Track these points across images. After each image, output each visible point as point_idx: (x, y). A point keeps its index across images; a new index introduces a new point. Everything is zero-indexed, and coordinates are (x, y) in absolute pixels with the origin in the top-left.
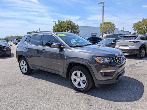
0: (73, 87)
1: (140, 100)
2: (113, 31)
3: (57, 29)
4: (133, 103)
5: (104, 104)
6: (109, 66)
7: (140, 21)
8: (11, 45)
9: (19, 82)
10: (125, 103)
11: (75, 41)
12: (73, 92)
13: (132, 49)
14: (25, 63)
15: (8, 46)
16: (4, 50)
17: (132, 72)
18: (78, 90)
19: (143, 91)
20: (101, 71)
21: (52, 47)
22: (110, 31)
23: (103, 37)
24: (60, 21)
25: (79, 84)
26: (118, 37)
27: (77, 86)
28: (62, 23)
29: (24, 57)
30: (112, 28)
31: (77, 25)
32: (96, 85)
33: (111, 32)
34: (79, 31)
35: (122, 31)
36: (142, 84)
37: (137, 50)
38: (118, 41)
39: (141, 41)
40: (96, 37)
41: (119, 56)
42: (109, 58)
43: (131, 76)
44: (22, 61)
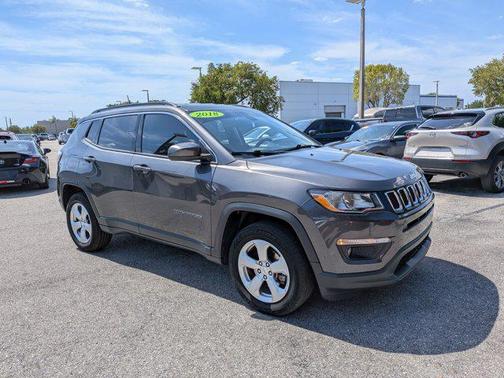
0: (244, 296)
1: (482, 346)
2: (401, 96)
3: (207, 91)
4: (453, 356)
5: (350, 361)
6: (372, 223)
7: (495, 61)
8: (47, 151)
9: (64, 280)
10: (428, 357)
11: (266, 133)
12: (244, 313)
13: (463, 158)
14: (85, 212)
15: (38, 154)
16: (24, 168)
17: (459, 243)
18: (263, 310)
19: (496, 314)
20: (341, 242)
21: (170, 158)
22: (390, 97)
23: (363, 117)
24: (216, 67)
25: (265, 288)
26: (414, 117)
27: (256, 294)
28: (220, 71)
29: (81, 191)
30: (399, 86)
31: (275, 77)
32: (324, 292)
33: (394, 102)
34: (281, 98)
35: (432, 96)
36: (493, 286)
37: (480, 162)
38: (415, 131)
39: (494, 130)
40: (343, 118)
41: (405, 187)
42: (368, 195)
43: (455, 259)
44: (75, 206)
